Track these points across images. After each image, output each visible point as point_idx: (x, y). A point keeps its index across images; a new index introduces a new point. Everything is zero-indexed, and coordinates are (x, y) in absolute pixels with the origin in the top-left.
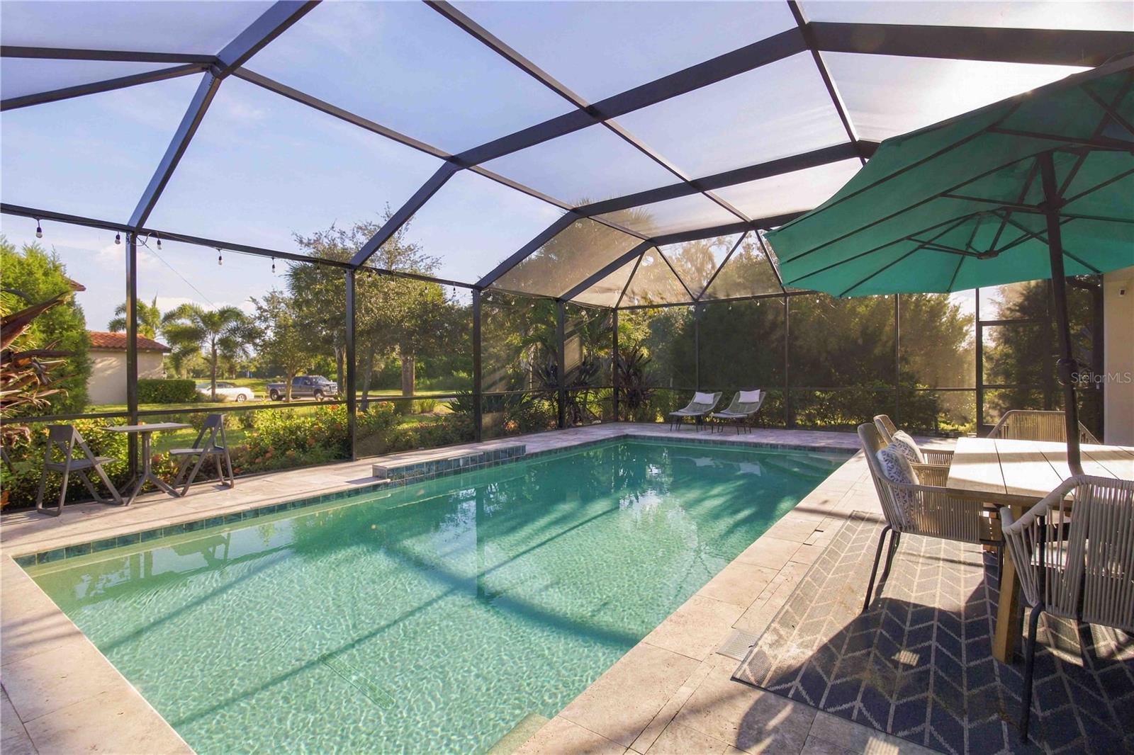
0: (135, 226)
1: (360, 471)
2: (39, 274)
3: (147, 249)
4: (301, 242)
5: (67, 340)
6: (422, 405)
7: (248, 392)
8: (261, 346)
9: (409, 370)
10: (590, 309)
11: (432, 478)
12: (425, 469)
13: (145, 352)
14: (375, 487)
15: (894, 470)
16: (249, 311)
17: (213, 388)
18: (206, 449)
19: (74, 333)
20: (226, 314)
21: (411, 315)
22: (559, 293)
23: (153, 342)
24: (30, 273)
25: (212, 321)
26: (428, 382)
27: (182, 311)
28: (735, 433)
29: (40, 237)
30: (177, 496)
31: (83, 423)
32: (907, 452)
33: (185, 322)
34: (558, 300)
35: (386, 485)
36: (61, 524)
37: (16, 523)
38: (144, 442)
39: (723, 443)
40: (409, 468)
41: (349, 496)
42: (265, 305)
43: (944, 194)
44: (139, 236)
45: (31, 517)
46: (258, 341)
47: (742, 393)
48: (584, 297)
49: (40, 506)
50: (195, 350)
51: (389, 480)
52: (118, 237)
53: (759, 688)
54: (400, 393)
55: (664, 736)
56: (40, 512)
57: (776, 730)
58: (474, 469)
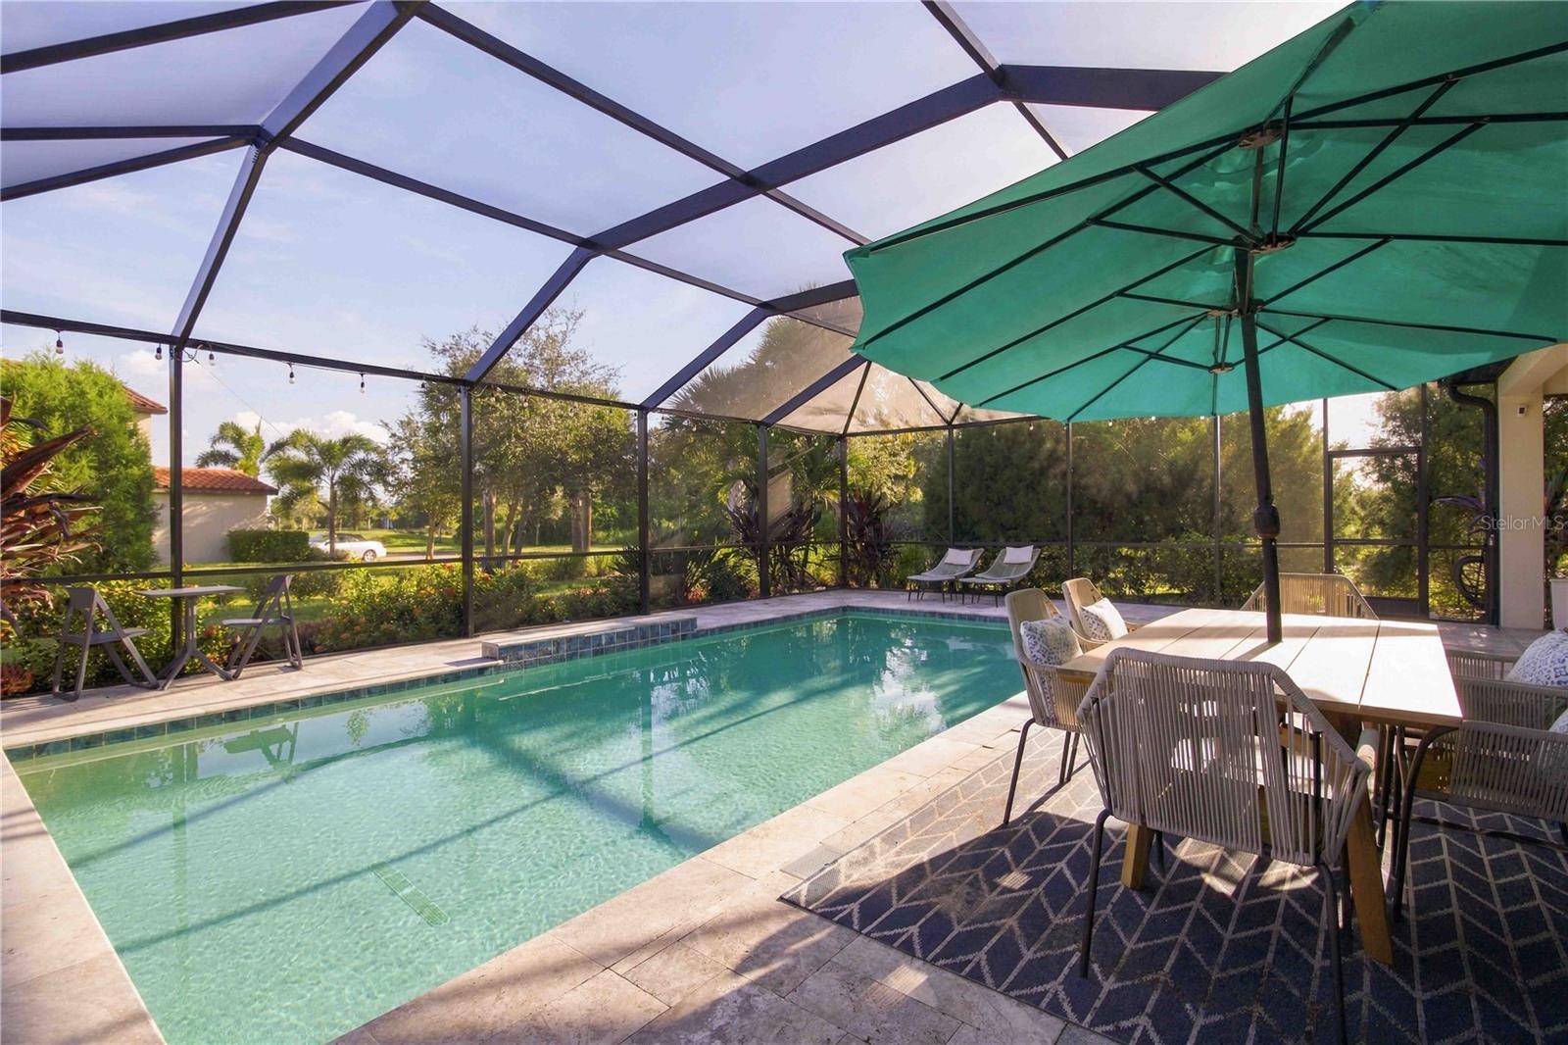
0: (179, 335)
1: (466, 651)
2: (92, 394)
3: (195, 364)
4: (434, 349)
5: (126, 478)
6: (599, 563)
7: (378, 547)
8: (393, 486)
9: (582, 518)
10: (809, 435)
11: (562, 660)
12: (552, 648)
13: (244, 495)
14: (481, 671)
15: (1037, 648)
16: (381, 438)
17: (332, 543)
18: (265, 620)
19: (135, 471)
20: (350, 444)
21: (579, 446)
22: (760, 414)
23: (256, 481)
24: (82, 394)
25: (330, 453)
26: (621, 535)
27: (295, 439)
28: (992, 605)
29: (61, 352)
30: (228, 679)
31: (120, 586)
32: (1095, 626)
33: (297, 455)
34: (758, 424)
35: (497, 668)
36: (77, 710)
37: (21, 709)
38: (187, 612)
39: (972, 618)
40: (530, 646)
41: (446, 681)
42: (400, 433)
43: (1121, 293)
44: (186, 349)
45: (43, 702)
46: (390, 479)
47: (1009, 550)
48: (796, 419)
49: (57, 690)
50: (309, 491)
51: (501, 662)
52: (159, 350)
53: (806, 909)
54: (569, 549)
55: (657, 957)
56: (56, 696)
57: (796, 954)
58: (623, 648)
